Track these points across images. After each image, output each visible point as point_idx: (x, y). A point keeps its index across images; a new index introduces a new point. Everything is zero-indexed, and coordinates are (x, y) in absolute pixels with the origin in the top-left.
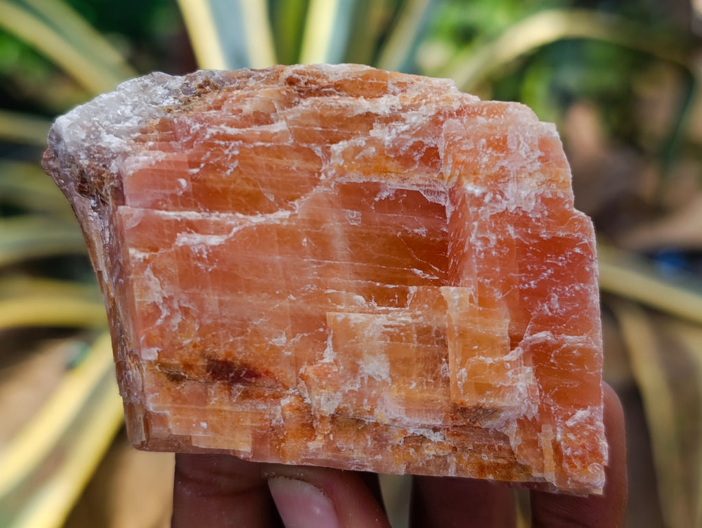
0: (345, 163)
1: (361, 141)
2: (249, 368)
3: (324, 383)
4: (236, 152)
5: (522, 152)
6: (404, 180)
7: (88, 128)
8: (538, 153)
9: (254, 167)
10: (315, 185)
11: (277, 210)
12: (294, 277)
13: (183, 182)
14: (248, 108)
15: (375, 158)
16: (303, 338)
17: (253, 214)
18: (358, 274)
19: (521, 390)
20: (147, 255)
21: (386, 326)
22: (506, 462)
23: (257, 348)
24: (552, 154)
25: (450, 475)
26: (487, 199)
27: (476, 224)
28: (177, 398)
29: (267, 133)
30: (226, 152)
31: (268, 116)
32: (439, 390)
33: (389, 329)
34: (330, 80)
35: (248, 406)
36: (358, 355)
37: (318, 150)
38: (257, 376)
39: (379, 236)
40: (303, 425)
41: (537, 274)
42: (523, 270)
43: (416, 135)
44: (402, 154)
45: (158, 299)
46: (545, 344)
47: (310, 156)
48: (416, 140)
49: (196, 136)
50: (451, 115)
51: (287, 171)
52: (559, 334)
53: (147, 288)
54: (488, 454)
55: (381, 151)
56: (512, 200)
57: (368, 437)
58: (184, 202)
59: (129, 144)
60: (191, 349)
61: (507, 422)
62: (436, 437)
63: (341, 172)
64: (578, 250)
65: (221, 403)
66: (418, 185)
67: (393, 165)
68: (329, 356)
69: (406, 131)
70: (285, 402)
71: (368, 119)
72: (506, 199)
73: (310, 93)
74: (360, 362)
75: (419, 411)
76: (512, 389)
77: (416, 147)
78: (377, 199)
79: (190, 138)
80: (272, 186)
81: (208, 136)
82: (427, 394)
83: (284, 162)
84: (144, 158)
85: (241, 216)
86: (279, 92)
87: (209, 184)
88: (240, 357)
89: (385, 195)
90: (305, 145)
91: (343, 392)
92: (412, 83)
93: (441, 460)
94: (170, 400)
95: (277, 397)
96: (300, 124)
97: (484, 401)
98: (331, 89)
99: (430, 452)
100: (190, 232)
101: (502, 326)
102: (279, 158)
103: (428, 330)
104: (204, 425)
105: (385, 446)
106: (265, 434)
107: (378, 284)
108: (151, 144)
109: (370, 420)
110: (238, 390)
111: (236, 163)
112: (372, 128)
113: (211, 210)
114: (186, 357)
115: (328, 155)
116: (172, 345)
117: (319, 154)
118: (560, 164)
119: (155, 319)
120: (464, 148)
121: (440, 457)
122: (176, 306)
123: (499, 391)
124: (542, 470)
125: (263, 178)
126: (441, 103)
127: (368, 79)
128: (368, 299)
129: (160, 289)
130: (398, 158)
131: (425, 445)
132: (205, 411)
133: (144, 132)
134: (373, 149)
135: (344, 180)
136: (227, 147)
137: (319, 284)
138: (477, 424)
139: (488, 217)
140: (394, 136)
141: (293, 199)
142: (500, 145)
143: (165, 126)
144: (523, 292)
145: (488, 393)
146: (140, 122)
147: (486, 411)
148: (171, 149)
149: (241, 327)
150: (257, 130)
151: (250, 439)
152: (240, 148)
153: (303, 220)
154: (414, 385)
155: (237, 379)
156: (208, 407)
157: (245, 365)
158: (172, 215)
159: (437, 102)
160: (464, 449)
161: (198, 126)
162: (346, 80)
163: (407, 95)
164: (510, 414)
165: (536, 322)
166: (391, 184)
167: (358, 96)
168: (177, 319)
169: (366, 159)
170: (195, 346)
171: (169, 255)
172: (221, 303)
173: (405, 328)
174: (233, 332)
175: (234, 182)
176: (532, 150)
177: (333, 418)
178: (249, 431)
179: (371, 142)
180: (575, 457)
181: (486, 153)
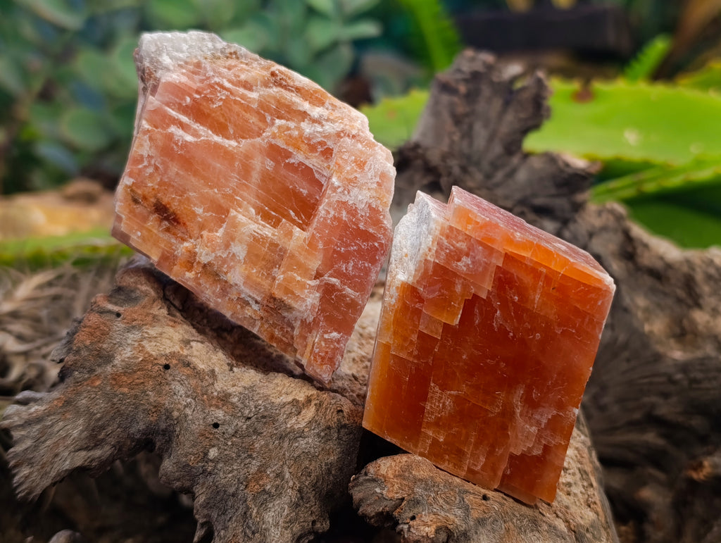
0: (278, 132)
1: (292, 125)
2: (176, 216)
3: (209, 244)
4: (224, 98)
5: (369, 174)
6: (307, 158)
7: (159, 48)
8: (378, 179)
9: (230, 110)
10: (259, 137)
11: (232, 139)
12: (223, 180)
13: (188, 99)
14: (243, 77)
15: (296, 138)
16: (211, 215)
17: (217, 135)
18: (258, 197)
19: (308, 303)
20: (150, 128)
21: (255, 232)
22: (287, 341)
23: (185, 208)
24: (385, 184)
25: (253, 331)
26: (339, 190)
27: (327, 200)
28: (132, 211)
29: (246, 95)
30: (219, 95)
31: (252, 86)
32: (267, 281)
33: (255, 234)
34: (295, 84)
35: (166, 236)
36: (233, 239)
37: (269, 118)
38: (178, 223)
39: (280, 182)
40: (189, 262)
41: (347, 246)
42: (341, 238)
43: (324, 137)
44: (312, 143)
45: (145, 154)
46: (333, 286)
47: (263, 119)
48: (323, 139)
49: (208, 78)
50: (349, 136)
51: (247, 121)
52: (344, 284)
53: (142, 145)
54: (279, 331)
55: (301, 136)
56: (353, 198)
57: (219, 286)
58: (185, 110)
59: (174, 66)
60: (150, 190)
61: (296, 319)
62: (256, 307)
63: (274, 136)
64: (376, 244)
65: (153, 227)
66: (314, 165)
67: (304, 147)
68: (220, 232)
69: (320, 132)
70: (186, 244)
71: (304, 115)
72: (350, 196)
73: (280, 85)
74: (232, 243)
75: (251, 286)
76: (304, 300)
77: (321, 143)
78: (287, 161)
79: (204, 78)
80: (235, 126)
81: (213, 82)
82: (260, 280)
83: (247, 115)
84: (176, 77)
85: (210, 132)
86: (264, 76)
87: (202, 107)
88: (174, 208)
89: (292, 161)
90: (262, 112)
91: (216, 254)
92: (340, 108)
93: (252, 321)
94: (128, 210)
95: (183, 240)
96: (265, 99)
97: (285, 298)
98: (293, 89)
99: (248, 312)
100: (179, 128)
101: (315, 264)
102: (246, 112)
103: (277, 245)
104: (139, 234)
105: (226, 296)
106: (169, 257)
107: (267, 208)
108: (184, 71)
109: (223, 277)
110: (165, 225)
111: (221, 103)
112: (304, 121)
113: (197, 121)
114: (146, 193)
115: (273, 124)
116: (142, 182)
117: (268, 121)
118: (388, 192)
119: (139, 164)
120: (343, 157)
121: (252, 318)
122: (153, 162)
123: (297, 298)
124: (302, 356)
125: (232, 118)
126: (347, 127)
127: (316, 93)
128: (257, 213)
129: (148, 149)
130: (309, 145)
131: (247, 308)
132: (143, 226)
133: (186, 63)
134: (297, 133)
135: (273, 142)
136: (220, 92)
137: (234, 191)
138: (280, 311)
139: (335, 200)
140: (312, 131)
141: (243, 138)
142: (361, 165)
143: (198, 65)
144: (335, 251)
145: (290, 295)
146: (188, 57)
147: (285, 305)
148: (192, 79)
149: (182, 192)
150: (242, 90)
151: (160, 255)
152: (227, 96)
153: (242, 152)
154: (255, 271)
155: (167, 219)
156: (145, 225)
157: (174, 213)
158: (174, 113)
159: (346, 125)
160: (267, 321)
161: (212, 73)
162: (303, 88)
163: (333, 113)
164: (298, 314)
165: (335, 271)
166: (298, 157)
167: (306, 100)
168: (150, 170)
169: (290, 136)
170: (153, 189)
171: (162, 134)
172: (177, 174)
173: (264, 238)
174: (176, 192)
175: (216, 113)
176: (375, 176)
177: (205, 266)
178: (161, 250)
179: (298, 128)
180: (319, 356)
181: (351, 165)
